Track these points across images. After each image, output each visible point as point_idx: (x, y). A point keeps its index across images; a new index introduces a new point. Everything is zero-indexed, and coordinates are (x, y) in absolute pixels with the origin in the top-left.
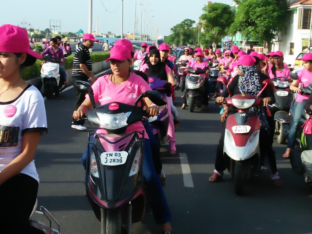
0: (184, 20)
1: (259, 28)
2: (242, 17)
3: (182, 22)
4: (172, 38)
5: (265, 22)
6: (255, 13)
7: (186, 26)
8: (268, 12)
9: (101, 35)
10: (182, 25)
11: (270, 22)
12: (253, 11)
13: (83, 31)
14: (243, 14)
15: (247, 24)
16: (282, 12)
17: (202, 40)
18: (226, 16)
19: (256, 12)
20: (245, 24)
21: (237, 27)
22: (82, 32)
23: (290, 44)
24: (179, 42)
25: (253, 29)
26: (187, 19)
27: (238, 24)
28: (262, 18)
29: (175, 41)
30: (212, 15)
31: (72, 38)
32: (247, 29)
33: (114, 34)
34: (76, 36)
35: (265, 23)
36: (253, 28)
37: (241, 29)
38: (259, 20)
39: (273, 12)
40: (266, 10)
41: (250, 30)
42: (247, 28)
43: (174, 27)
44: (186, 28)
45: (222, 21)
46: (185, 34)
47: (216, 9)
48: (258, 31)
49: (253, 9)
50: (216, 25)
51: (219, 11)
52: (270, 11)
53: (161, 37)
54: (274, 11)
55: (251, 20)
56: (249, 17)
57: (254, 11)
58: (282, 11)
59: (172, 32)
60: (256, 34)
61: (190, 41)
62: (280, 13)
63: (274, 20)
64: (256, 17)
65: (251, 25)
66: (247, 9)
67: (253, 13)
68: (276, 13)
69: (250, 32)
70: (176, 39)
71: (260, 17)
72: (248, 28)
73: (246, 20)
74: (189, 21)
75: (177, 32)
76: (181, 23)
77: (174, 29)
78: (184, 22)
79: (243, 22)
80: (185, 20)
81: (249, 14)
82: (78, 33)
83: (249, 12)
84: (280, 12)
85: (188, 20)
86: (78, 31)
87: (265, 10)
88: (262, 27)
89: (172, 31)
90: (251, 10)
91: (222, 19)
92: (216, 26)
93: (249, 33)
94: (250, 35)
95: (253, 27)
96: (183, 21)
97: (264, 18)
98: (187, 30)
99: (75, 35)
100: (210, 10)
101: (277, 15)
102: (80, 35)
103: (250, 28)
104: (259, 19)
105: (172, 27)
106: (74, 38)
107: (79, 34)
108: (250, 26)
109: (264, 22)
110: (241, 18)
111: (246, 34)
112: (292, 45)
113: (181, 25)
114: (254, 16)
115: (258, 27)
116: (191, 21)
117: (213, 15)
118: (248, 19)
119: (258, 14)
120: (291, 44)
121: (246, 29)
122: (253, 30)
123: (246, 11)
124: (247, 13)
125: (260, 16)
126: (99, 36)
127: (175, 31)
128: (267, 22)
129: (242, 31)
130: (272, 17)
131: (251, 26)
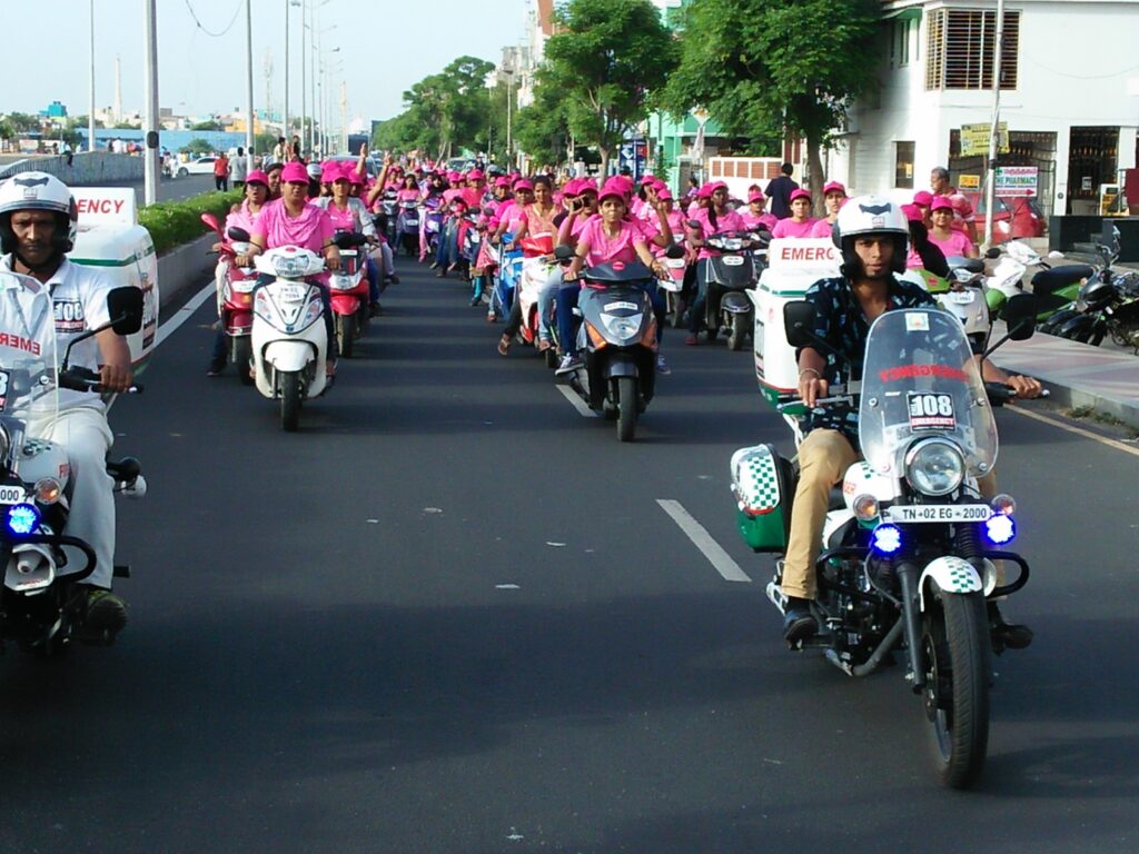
0: (452, 62)
1: (779, 87)
2: (714, 47)
3: (448, 70)
4: (409, 127)
5: (805, 62)
6: (762, 30)
7: (461, 82)
8: (811, 22)
9: (134, 122)
10: (445, 82)
11: (821, 63)
12: (756, 24)
13: (64, 108)
14: (717, 33)
15: (733, 74)
16: (864, 24)
17: (529, 136)
18: (641, 43)
19: (767, 27)
20: (724, 72)
21: (693, 86)
22: (64, 113)
23: (895, 145)
24: (435, 141)
25: (757, 91)
26: (465, 57)
27: (696, 71)
28: (791, 49)
29: (420, 138)
30: (589, 39)
31: (25, 134)
32: (735, 91)
33: (182, 117)
34: (38, 128)
35: (801, 66)
36: (756, 89)
37: (711, 92)
38: (781, 57)
39: (832, 25)
40: (806, 15)
41: (745, 95)
42: (734, 87)
43: (416, 88)
44: (461, 91)
45: (627, 60)
46: (459, 114)
47: (602, 15)
48: (774, 99)
49: (754, 14)
50: (605, 80)
51: (614, 25)
52: (821, 19)
53: (360, 126)
54: (833, 20)
55: (749, 57)
56: (740, 48)
57: (761, 22)
58: (863, 19)
59: (407, 106)
60: (767, 110)
61: (478, 139)
62: (857, 28)
63: (836, 53)
64: (768, 44)
65: (749, 77)
66: (733, 16)
67: (755, 29)
68: (843, 27)
69: (745, 103)
70: (426, 132)
71: (782, 46)
72: (738, 87)
73: (728, 55)
74: (472, 65)
75: (425, 105)
76: (442, 72)
77: (414, 93)
78: (453, 69)
79: (719, 66)
80: (459, 62)
81: (739, 34)
82: (48, 117)
83: (740, 26)
84: (856, 24)
85: (466, 60)
86: (46, 109)
87: (800, 19)
88: (793, 82)
89: (410, 102)
90: (749, 19)
91: (628, 55)
92: (603, 83)
93: (739, 106)
94: (746, 115)
95: (757, 84)
96: (451, 66)
97: (799, 49)
98: (466, 98)
99: (37, 122)
100: (580, 21)
101: (844, 34)
102: (56, 124)
103: (746, 89)
104: (781, 51)
105: (410, 89)
106: (31, 134)
107: (50, 121)
108: (743, 79)
109: (798, 62)
110: (708, 50)
111: (731, 110)
112: (905, 152)
113: (444, 78)
114: (761, 39)
115: (776, 84)
116: (477, 62)
117: (592, 38)
118: (739, 55)
119: (773, 33)
120: (898, 148)
121: (730, 93)
122: (756, 97)
123: (728, 23)
124: (732, 31)
125: (783, 40)
126: (126, 127)
127: (421, 103)
128: (814, 63)
129: (714, 99)
130: (829, 43)
131: (748, 81)
